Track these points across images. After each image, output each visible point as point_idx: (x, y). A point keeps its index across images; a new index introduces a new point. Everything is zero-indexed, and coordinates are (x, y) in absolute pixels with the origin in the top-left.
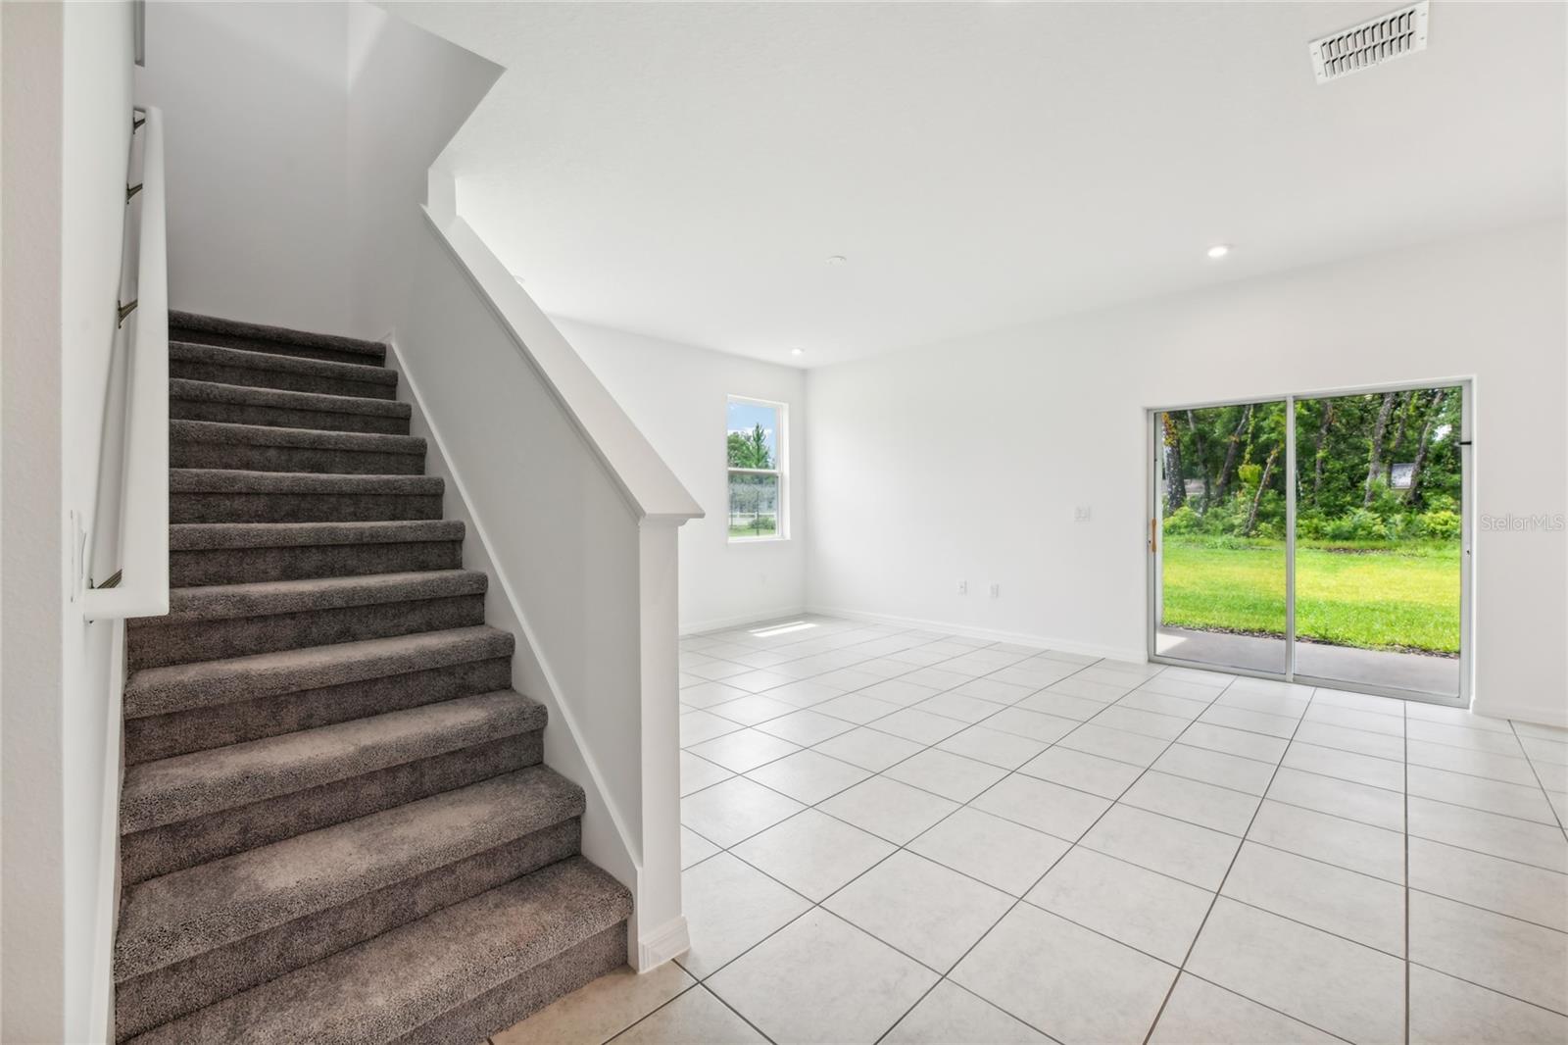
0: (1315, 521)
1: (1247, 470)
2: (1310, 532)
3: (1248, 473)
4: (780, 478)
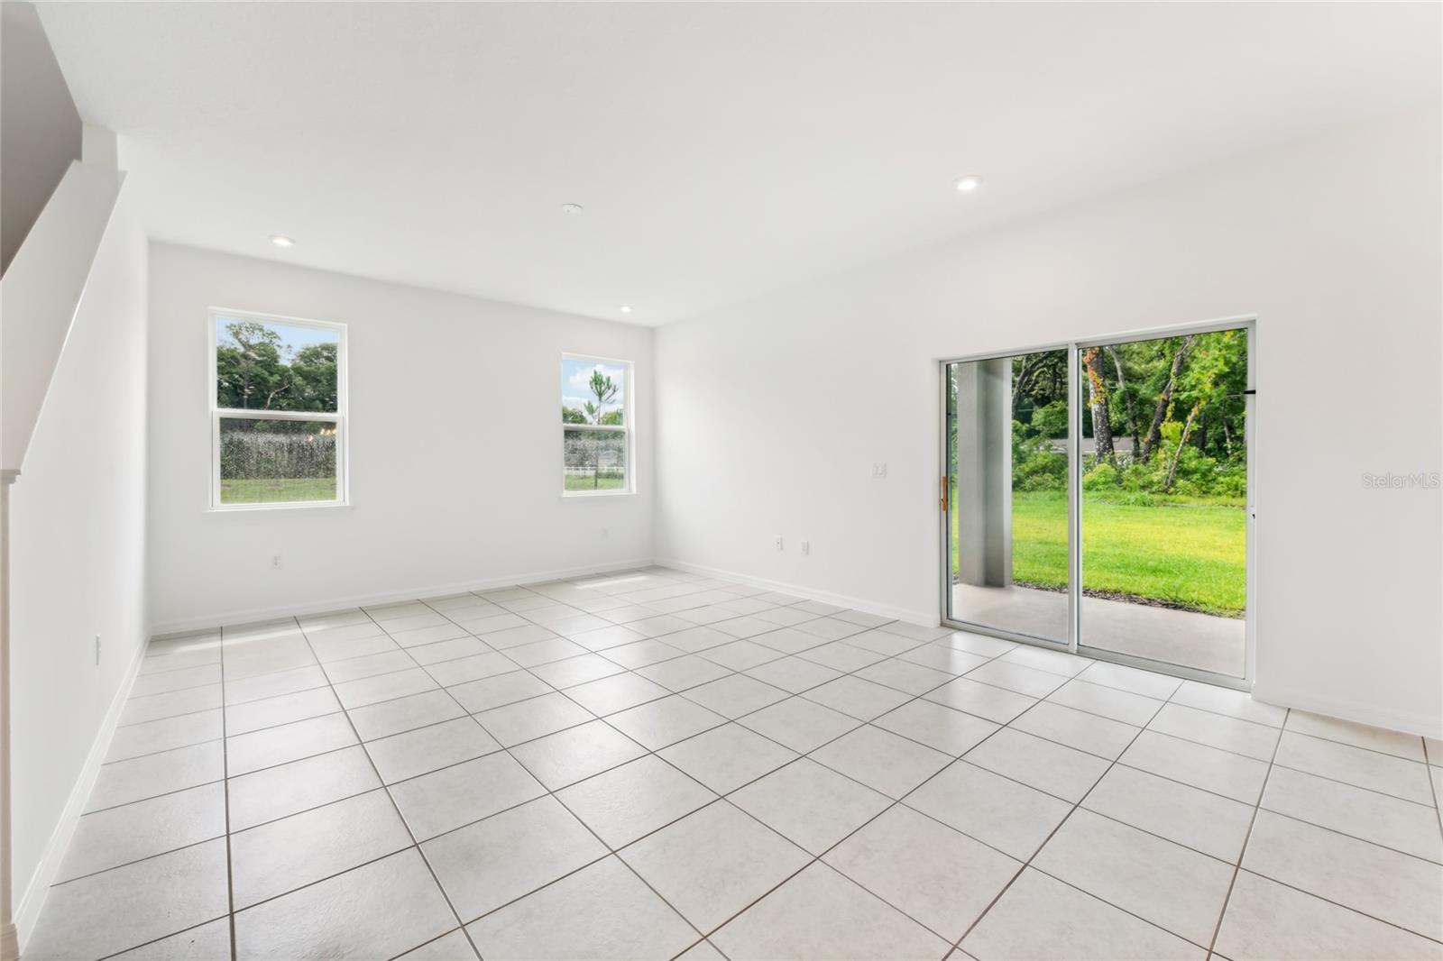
0: (1236, 478)
1: (1169, 428)
2: (1229, 489)
3: (1169, 430)
4: (627, 434)
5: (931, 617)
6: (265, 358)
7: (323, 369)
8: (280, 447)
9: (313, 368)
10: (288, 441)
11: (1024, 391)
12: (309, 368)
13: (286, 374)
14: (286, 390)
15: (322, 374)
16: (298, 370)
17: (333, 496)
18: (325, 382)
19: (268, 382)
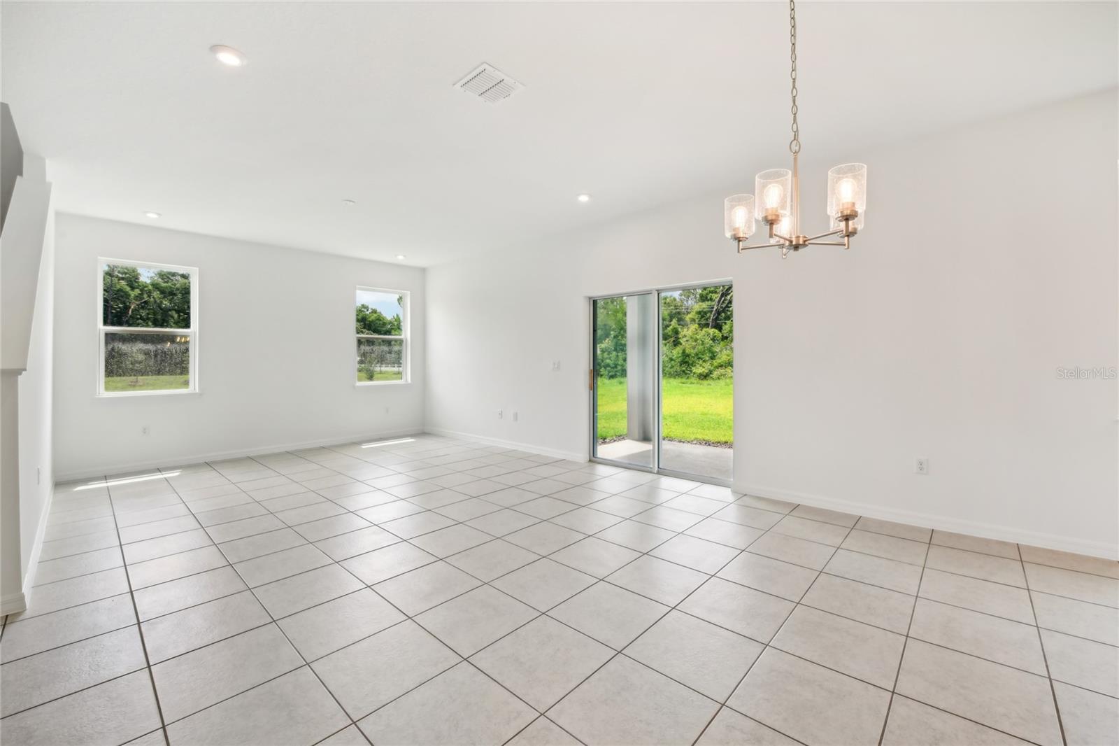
4: (404, 342)
5: (582, 455)
6: (127, 275)
7: (178, 286)
8: (147, 353)
9: (170, 284)
10: (155, 349)
11: (722, 307)
12: (166, 284)
13: (146, 289)
14: (146, 302)
15: (178, 289)
16: (156, 286)
17: (187, 388)
18: (180, 296)
19: (130, 295)
